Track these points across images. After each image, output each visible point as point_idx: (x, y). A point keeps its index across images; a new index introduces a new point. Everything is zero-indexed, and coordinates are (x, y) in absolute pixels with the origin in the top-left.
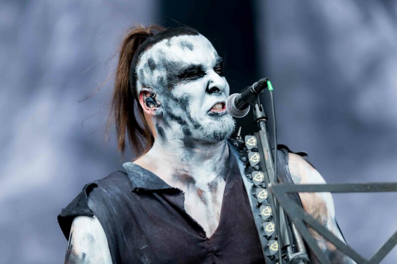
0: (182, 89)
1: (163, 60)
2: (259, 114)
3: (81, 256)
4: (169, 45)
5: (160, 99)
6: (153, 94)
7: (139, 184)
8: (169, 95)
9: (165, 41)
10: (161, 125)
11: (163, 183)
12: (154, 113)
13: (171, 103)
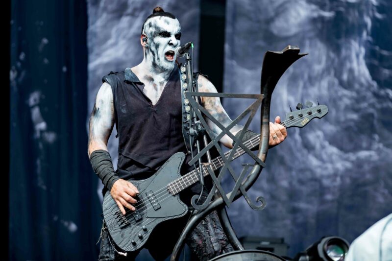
0: (159, 40)
1: (155, 25)
2: (188, 58)
3: (97, 109)
4: (160, 19)
5: (149, 41)
6: (147, 37)
7: (127, 78)
8: (152, 40)
9: (159, 17)
10: (147, 52)
11: (138, 79)
12: (145, 46)
13: (152, 44)
